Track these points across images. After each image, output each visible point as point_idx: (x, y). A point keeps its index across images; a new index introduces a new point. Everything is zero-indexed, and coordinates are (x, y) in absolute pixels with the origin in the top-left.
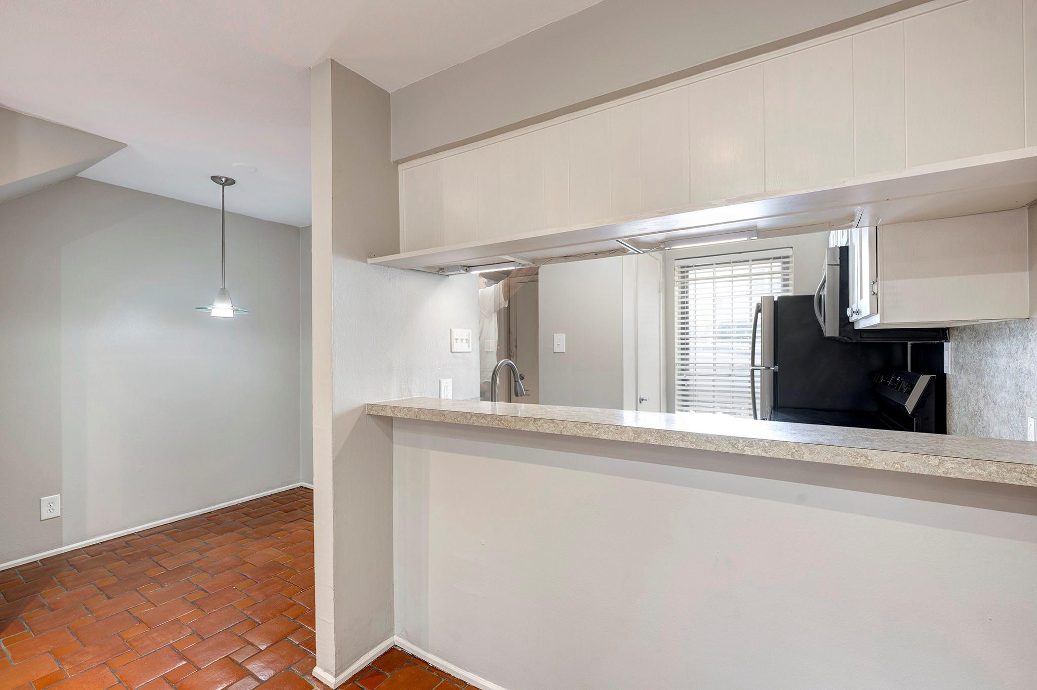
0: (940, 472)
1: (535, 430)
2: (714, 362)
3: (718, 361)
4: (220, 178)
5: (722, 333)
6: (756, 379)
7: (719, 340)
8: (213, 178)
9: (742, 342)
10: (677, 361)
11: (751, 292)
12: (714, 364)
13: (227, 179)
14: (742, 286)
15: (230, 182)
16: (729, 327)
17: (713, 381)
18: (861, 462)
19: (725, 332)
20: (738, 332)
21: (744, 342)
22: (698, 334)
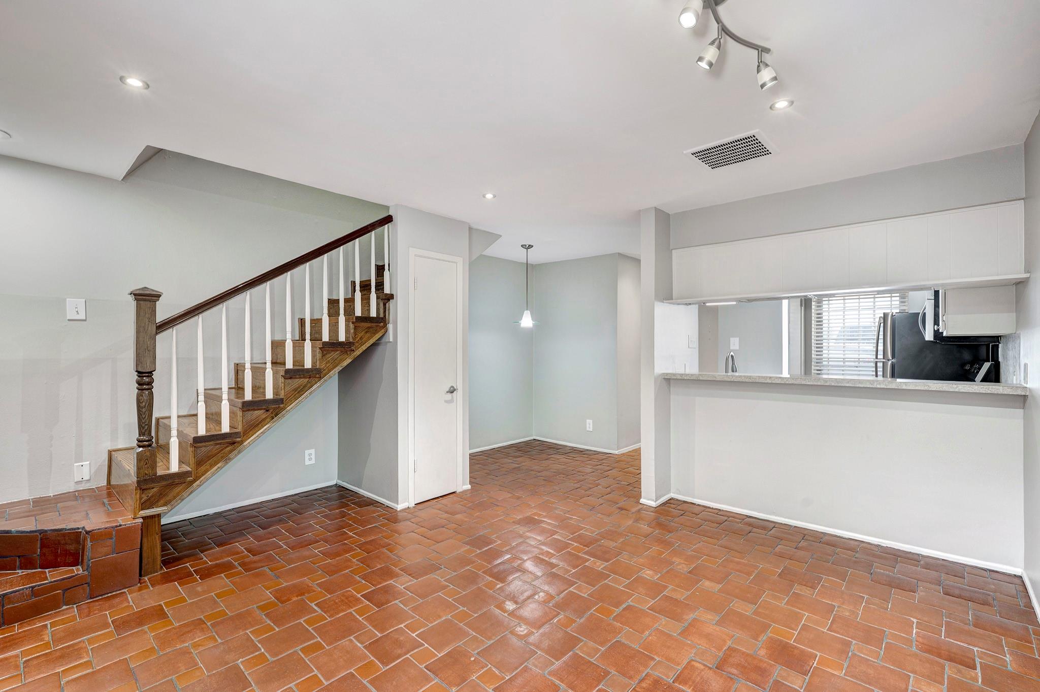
0: (957, 390)
1: (770, 382)
2: (843, 357)
3: (847, 356)
4: (526, 246)
5: (851, 336)
6: (878, 369)
7: (848, 341)
8: (522, 246)
9: (867, 343)
10: (813, 356)
11: (875, 306)
12: (844, 359)
13: (529, 246)
14: (867, 302)
15: (530, 246)
16: (856, 332)
17: (843, 370)
18: (926, 388)
19: (853, 336)
20: (863, 335)
21: (868, 343)
22: (831, 337)
